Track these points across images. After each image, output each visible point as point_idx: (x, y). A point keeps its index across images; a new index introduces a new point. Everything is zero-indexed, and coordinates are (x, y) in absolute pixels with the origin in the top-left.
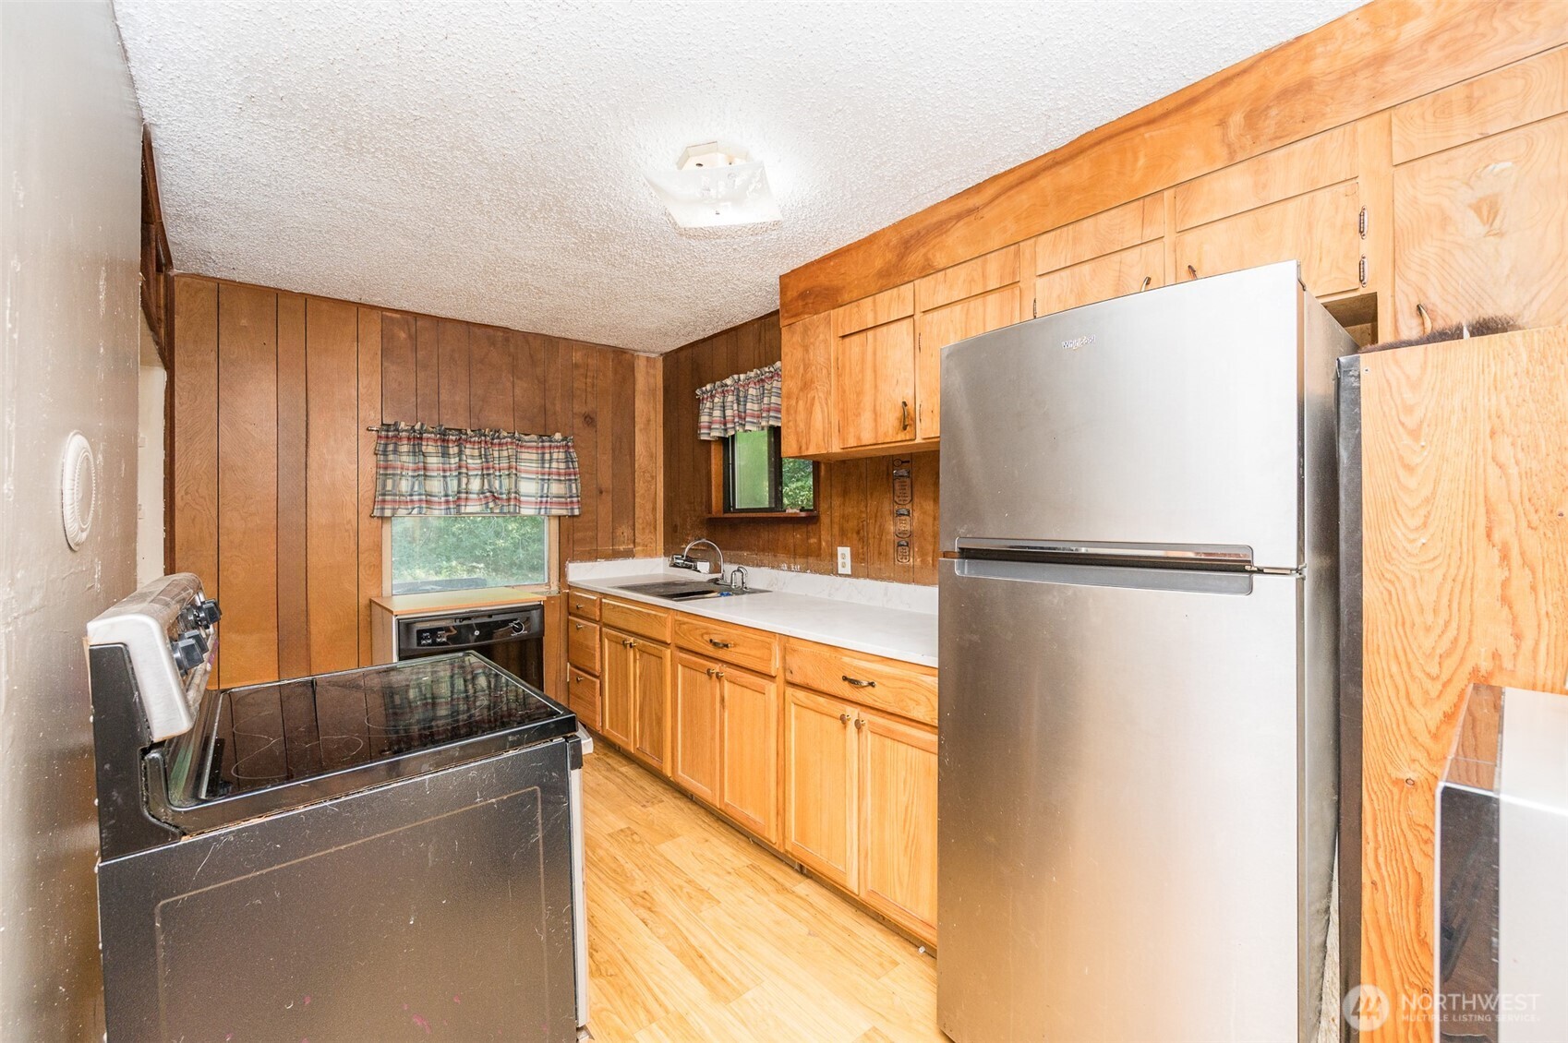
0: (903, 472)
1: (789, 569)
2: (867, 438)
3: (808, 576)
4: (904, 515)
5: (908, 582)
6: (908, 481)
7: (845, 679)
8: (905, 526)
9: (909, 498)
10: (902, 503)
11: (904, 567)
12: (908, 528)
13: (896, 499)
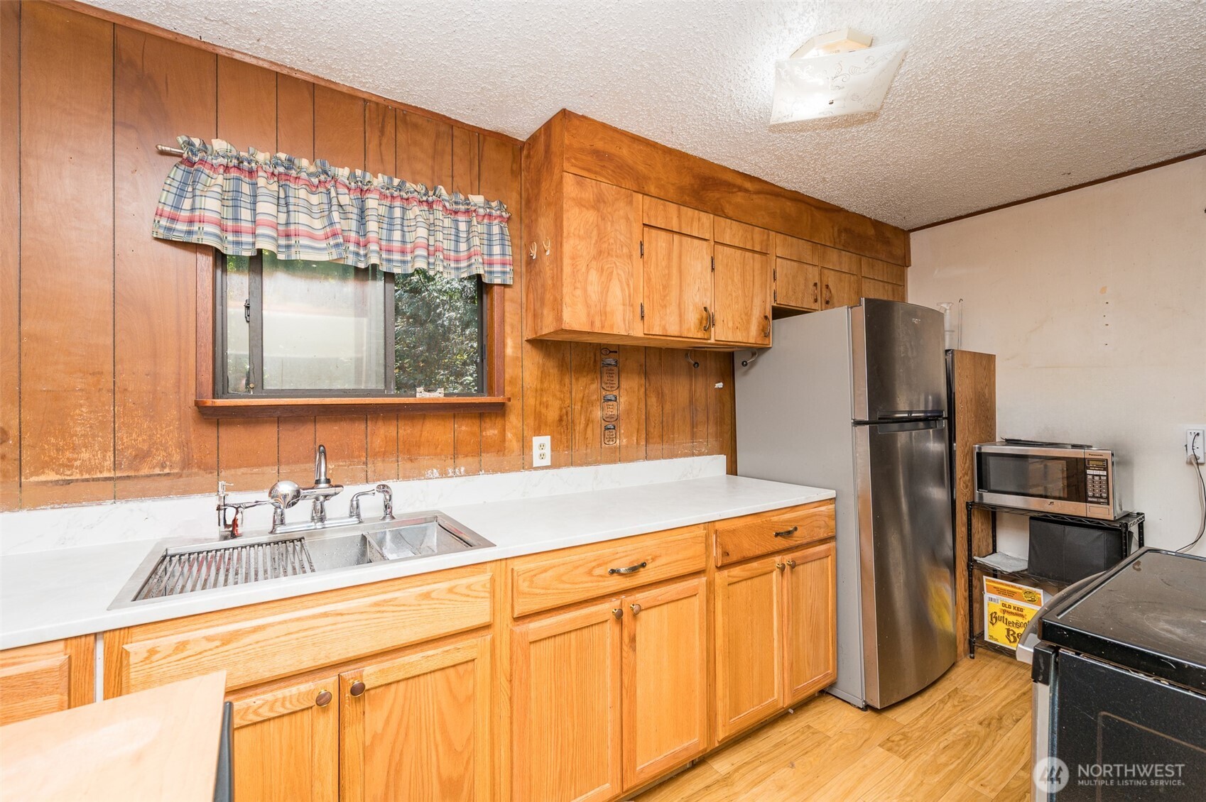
0: (610, 361)
1: (444, 474)
2: (673, 329)
3: (483, 479)
4: (611, 400)
5: (614, 462)
6: (616, 369)
7: (777, 535)
8: (612, 411)
9: (616, 385)
10: (609, 389)
11: (610, 448)
12: (615, 412)
13: (604, 386)
